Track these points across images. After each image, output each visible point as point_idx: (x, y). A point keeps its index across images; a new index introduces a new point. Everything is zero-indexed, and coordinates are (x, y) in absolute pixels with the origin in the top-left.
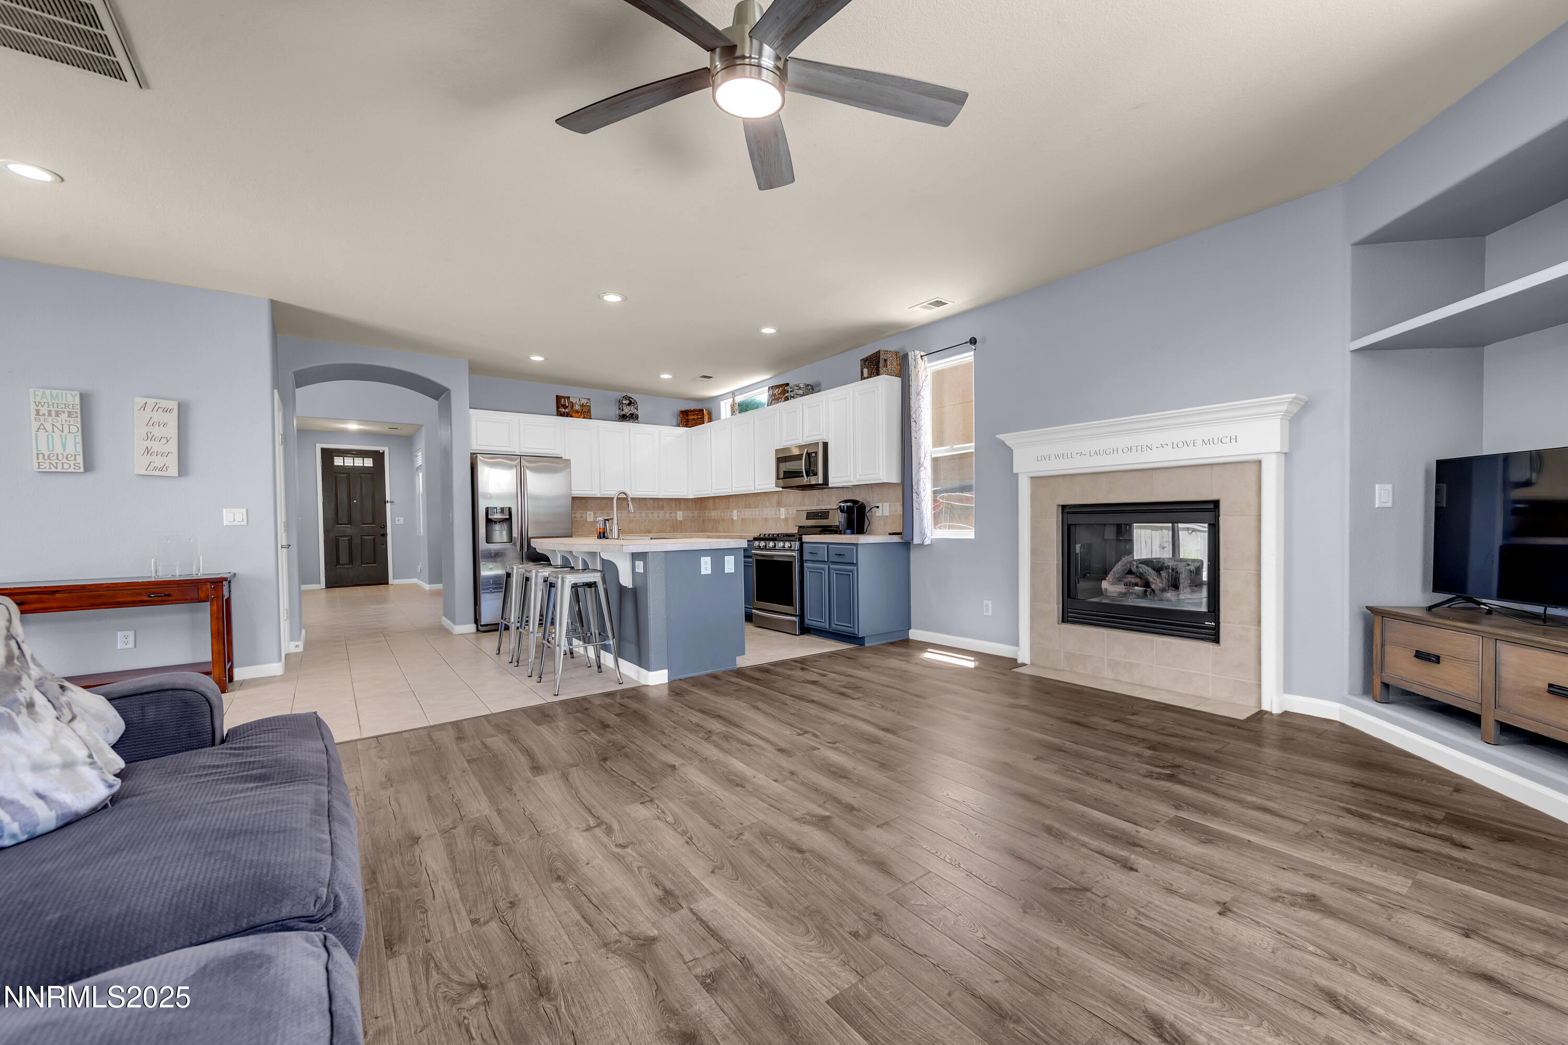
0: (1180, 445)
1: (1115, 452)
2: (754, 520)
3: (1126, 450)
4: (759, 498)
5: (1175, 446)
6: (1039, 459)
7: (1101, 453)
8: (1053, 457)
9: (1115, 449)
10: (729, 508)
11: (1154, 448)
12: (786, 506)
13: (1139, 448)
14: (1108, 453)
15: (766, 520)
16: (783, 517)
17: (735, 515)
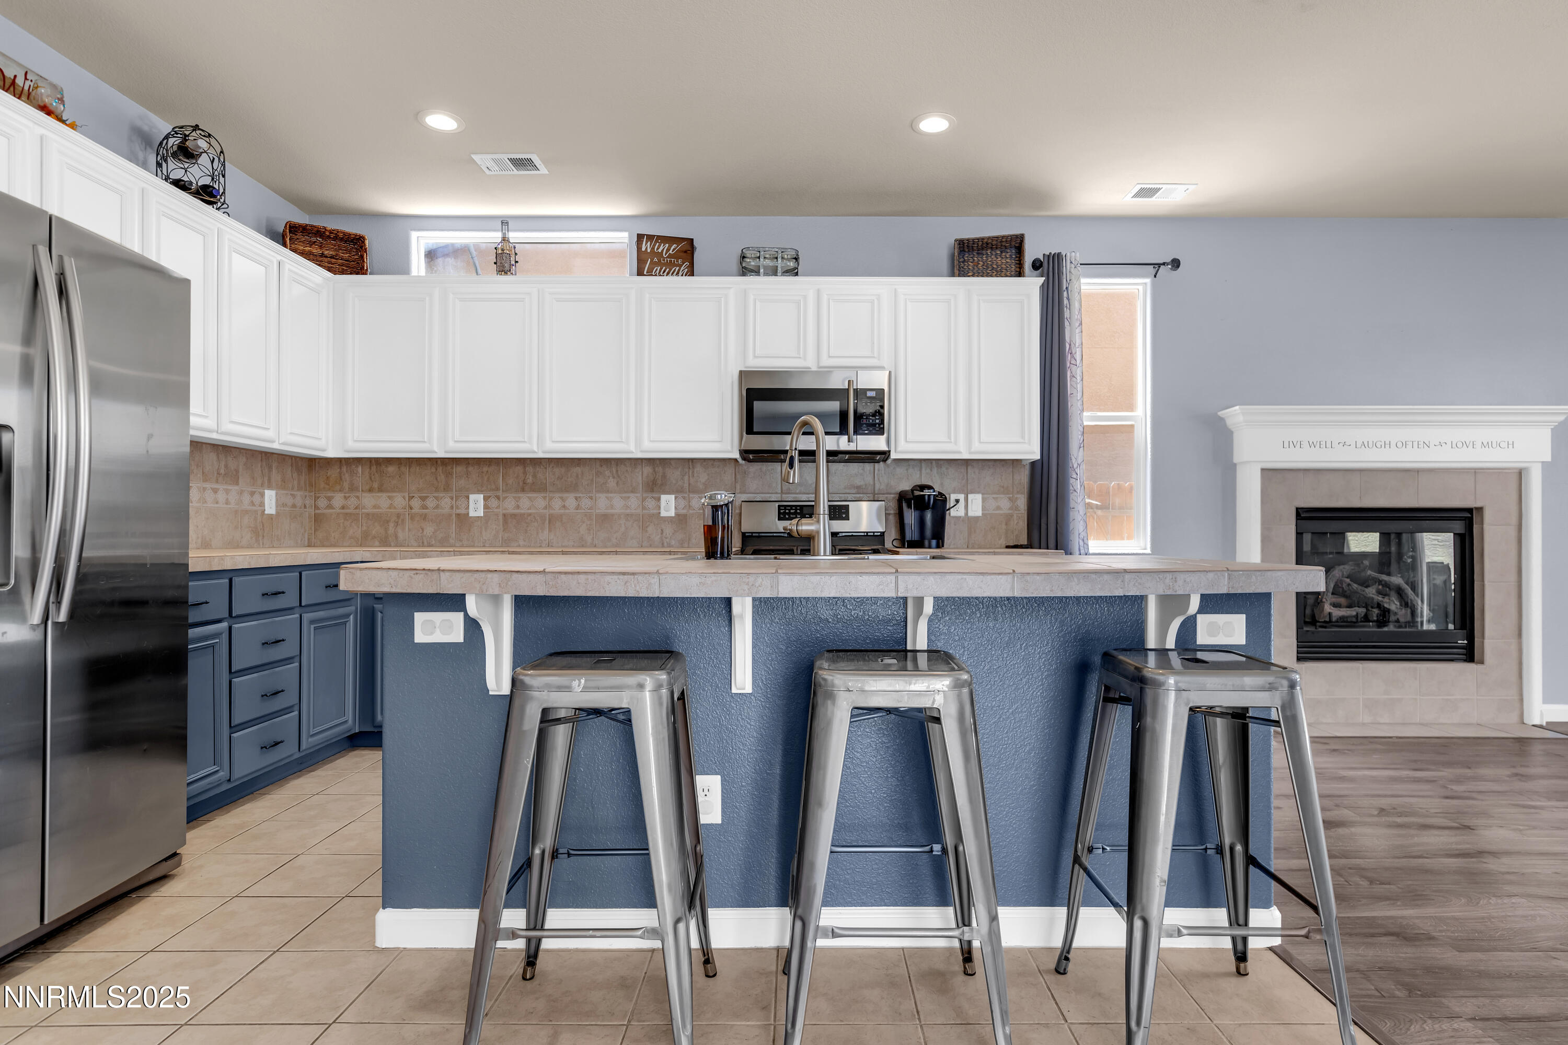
0: (1460, 445)
1: (1387, 446)
2: (553, 520)
3: (1400, 445)
4: (578, 470)
5: (1454, 445)
6: (1286, 445)
7: (1370, 445)
8: (1305, 445)
9: (1387, 442)
10: (447, 488)
11: (1432, 445)
12: (677, 491)
13: (1415, 444)
14: (1378, 445)
15: (605, 519)
16: (672, 513)
17: (476, 505)
